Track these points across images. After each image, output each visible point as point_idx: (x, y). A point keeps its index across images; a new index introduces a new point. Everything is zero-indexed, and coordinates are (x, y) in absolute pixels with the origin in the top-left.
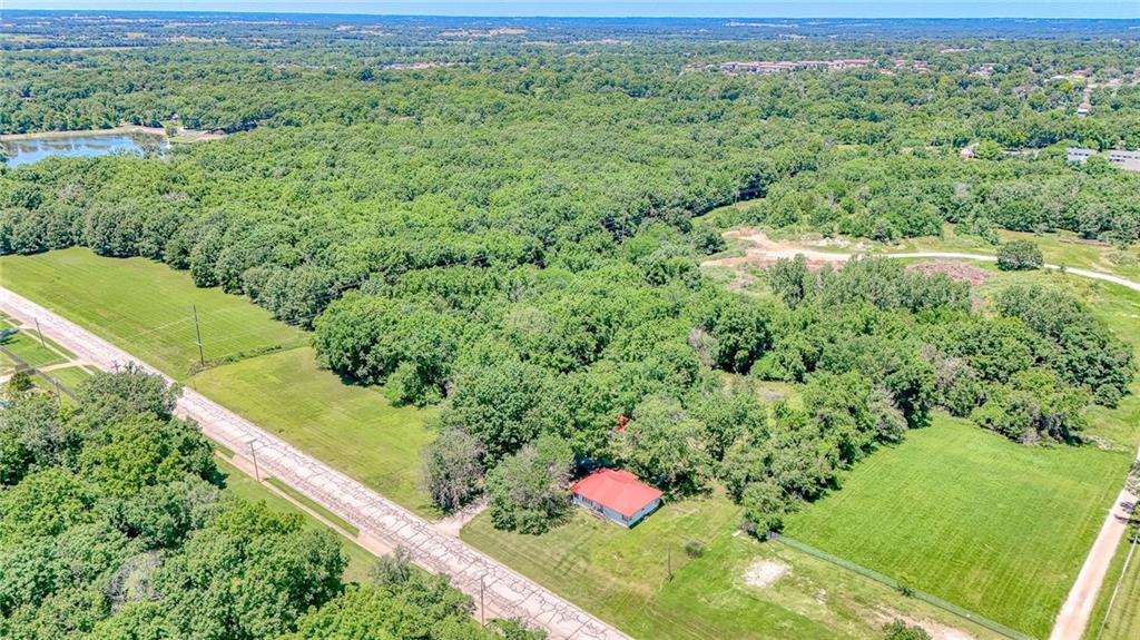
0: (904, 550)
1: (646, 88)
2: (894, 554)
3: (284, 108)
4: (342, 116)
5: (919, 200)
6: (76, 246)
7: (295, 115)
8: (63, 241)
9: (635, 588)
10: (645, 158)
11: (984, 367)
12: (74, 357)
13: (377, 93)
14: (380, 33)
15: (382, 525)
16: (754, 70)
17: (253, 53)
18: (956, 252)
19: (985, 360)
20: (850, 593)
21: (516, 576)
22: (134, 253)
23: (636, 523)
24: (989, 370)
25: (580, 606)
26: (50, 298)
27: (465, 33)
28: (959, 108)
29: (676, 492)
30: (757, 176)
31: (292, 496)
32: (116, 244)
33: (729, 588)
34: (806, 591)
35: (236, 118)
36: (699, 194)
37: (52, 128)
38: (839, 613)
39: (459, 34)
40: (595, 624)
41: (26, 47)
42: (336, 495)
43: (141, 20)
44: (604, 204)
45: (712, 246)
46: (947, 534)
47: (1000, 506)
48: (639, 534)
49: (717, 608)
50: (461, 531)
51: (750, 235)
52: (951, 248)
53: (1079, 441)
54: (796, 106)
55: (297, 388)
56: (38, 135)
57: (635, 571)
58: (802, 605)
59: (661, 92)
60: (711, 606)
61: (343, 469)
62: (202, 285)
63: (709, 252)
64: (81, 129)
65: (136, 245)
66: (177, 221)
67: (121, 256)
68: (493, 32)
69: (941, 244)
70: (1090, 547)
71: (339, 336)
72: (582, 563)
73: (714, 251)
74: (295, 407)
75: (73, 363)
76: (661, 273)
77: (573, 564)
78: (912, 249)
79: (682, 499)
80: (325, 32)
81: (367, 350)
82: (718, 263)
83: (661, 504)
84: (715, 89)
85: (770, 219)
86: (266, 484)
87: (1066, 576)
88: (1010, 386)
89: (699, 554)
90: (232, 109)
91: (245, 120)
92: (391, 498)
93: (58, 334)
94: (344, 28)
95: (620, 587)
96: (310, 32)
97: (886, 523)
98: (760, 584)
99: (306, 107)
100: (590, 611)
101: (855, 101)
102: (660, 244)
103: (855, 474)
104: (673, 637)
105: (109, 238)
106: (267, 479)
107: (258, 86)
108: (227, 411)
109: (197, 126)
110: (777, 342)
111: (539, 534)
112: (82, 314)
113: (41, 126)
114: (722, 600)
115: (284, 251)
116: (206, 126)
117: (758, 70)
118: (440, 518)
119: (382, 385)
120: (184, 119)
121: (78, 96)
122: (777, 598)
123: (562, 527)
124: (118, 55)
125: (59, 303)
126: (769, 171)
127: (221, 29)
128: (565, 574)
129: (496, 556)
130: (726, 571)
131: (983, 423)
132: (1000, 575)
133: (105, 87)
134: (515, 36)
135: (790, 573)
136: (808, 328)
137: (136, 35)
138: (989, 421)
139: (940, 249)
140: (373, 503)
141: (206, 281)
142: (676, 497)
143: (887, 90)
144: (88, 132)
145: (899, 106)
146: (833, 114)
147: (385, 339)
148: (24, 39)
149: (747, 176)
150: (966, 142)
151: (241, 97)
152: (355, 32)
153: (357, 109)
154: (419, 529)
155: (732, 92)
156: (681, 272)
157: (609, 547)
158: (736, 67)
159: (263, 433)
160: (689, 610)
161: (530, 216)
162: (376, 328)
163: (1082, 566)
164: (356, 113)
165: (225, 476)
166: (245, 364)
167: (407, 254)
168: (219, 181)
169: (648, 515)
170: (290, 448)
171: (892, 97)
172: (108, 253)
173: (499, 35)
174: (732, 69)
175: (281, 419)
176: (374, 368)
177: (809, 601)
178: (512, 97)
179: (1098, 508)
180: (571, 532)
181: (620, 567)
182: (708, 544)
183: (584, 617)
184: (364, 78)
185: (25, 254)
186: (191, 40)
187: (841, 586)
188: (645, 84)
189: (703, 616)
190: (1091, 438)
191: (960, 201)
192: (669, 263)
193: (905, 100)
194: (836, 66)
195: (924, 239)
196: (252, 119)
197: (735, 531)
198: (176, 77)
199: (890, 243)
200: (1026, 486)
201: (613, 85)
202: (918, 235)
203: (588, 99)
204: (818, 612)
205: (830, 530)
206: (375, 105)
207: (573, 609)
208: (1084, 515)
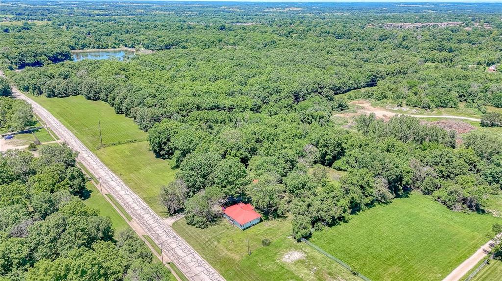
0: (364, 254)
1: (344, 34)
2: (358, 254)
3: (183, 41)
4: (206, 45)
5: (450, 91)
6: (80, 95)
7: (186, 44)
8: (75, 93)
9: (233, 256)
10: (324, 66)
11: (441, 172)
12: (58, 139)
13: (223, 35)
14: (238, 10)
15: (143, 218)
16: (401, 27)
17: (182, 18)
18: (462, 116)
19: (442, 168)
20: (327, 271)
21: (187, 245)
22: (98, 99)
23: (246, 228)
24: (444, 173)
25: (208, 261)
26: (61, 115)
27: (275, 10)
28: (496, 47)
29: (271, 216)
30: (376, 76)
31: (113, 202)
32: (92, 95)
33: (274, 261)
34: (307, 267)
35: (163, 45)
36: (344, 83)
37: (94, 48)
38: (318, 279)
39: (271, 10)
40: (211, 270)
41: (97, 15)
42: (130, 203)
43: (144, 5)
44: (295, 87)
45: (342, 107)
46: (389, 249)
47: (423, 238)
48: (246, 233)
49: (264, 269)
50: (173, 224)
51: (363, 103)
52: (460, 114)
53: (483, 211)
54: (412, 44)
55: (136, 158)
56: (88, 51)
57: (236, 249)
58: (303, 272)
59: (351, 36)
60: (262, 268)
61: (137, 193)
62: (118, 113)
63: (339, 110)
64: (104, 48)
65: (99, 96)
66: (114, 86)
67: (94, 100)
68: (287, 9)
69: (455, 112)
70: (461, 263)
71: (154, 137)
72: (216, 243)
73: (342, 110)
74: (131, 166)
75: (57, 141)
76: (311, 118)
77: (212, 243)
78: (440, 114)
79: (272, 220)
80: (215, 9)
81: (165, 144)
82: (342, 115)
83: (261, 221)
84: (376, 36)
85: (374, 97)
86: (105, 196)
87: (440, 276)
88: (454, 182)
89: (268, 245)
90: (163, 41)
91: (166, 46)
92: (151, 207)
93: (57, 129)
94: (223, 7)
95: (227, 255)
96: (208, 9)
97: (362, 240)
98: (288, 261)
99: (192, 41)
100: (211, 264)
101: (443, 42)
102: (314, 105)
103: (358, 216)
104: (241, 280)
105: (90, 92)
106: (106, 194)
107: (177, 31)
108: (104, 165)
109: (148, 48)
110: (347, 153)
111: (203, 228)
112: (69, 122)
113: (89, 47)
114: (269, 266)
115: (149, 100)
116: (151, 48)
117: (403, 27)
118: (167, 217)
119: (171, 159)
120: (144, 45)
121: (107, 35)
122: (293, 268)
123: (214, 226)
124: (130, 19)
125: (62, 117)
126: (382, 74)
127: (173, 8)
128: (207, 247)
129: (182, 236)
130: (276, 253)
131: (436, 199)
132: (405, 271)
133: (118, 32)
134: (296, 11)
135: (304, 258)
136: (362, 147)
137: (140, 10)
138: (439, 198)
139: (454, 115)
140: (143, 208)
141: (119, 112)
142: (270, 218)
143: (462, 37)
144: (107, 50)
145: (465, 45)
146: (430, 48)
147: (172, 139)
148: (96, 12)
149: (370, 76)
150: (493, 63)
151: (168, 36)
152: (227, 9)
153: (213, 42)
154: (157, 221)
155: (384, 37)
156: (320, 119)
157: (230, 237)
158: (392, 26)
159: (114, 175)
160: (252, 269)
161: (260, 90)
162: (170, 135)
163: (451, 272)
164: (212, 44)
165: (91, 191)
166: (119, 146)
167: (197, 105)
168: (142, 71)
169: (254, 225)
170: (121, 183)
171: (463, 41)
172: (89, 98)
173: (289, 10)
174: (389, 26)
175: (123, 170)
176: (168, 151)
177: (307, 271)
178: (281, 38)
179: (476, 245)
180: (217, 229)
181: (230, 247)
182: (274, 240)
183: (207, 266)
184: (221, 29)
185: (60, 97)
186: (160, 12)
187: (325, 267)
188: (343, 33)
189: (257, 272)
190: (491, 211)
191: (472, 92)
192: (315, 114)
193: (469, 42)
194: (443, 25)
195: (448, 109)
196: (169, 46)
197: (289, 236)
198: (146, 28)
199: (429, 110)
200: (442, 230)
201: (329, 33)
202: (445, 107)
203: (314, 39)
204: (308, 277)
205: (333, 240)
206: (220, 41)
207: (205, 262)
208: (467, 247)
